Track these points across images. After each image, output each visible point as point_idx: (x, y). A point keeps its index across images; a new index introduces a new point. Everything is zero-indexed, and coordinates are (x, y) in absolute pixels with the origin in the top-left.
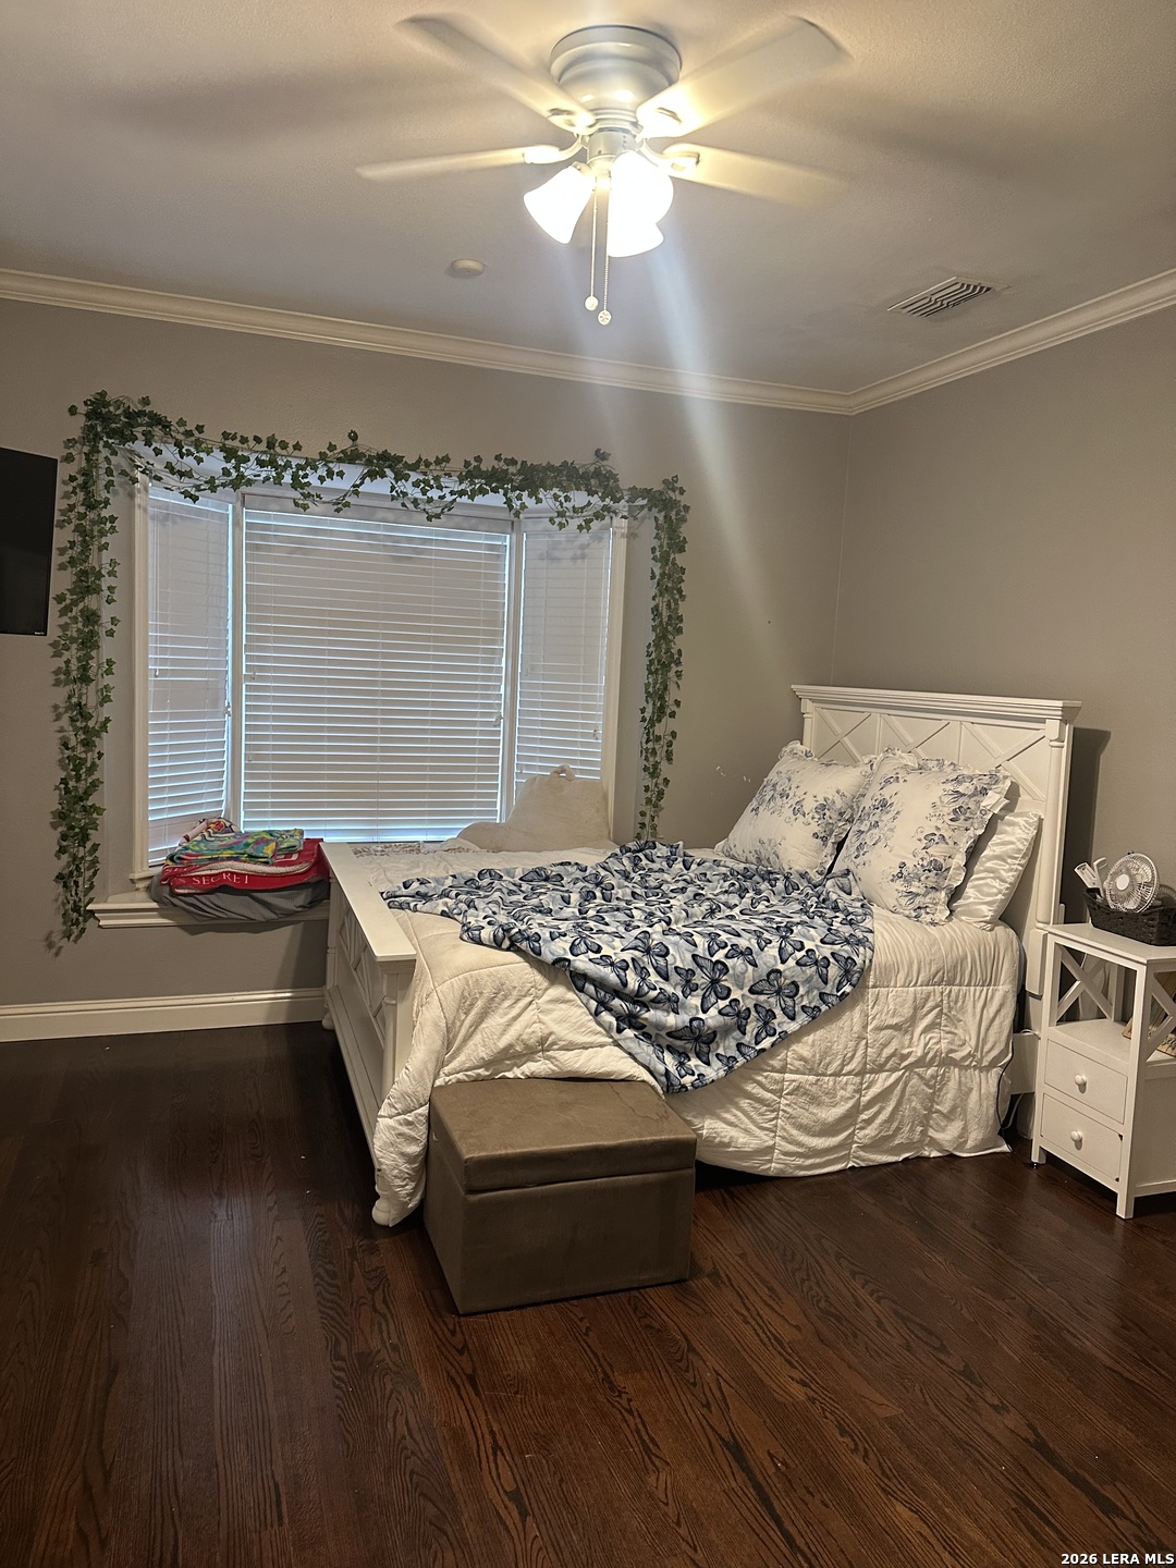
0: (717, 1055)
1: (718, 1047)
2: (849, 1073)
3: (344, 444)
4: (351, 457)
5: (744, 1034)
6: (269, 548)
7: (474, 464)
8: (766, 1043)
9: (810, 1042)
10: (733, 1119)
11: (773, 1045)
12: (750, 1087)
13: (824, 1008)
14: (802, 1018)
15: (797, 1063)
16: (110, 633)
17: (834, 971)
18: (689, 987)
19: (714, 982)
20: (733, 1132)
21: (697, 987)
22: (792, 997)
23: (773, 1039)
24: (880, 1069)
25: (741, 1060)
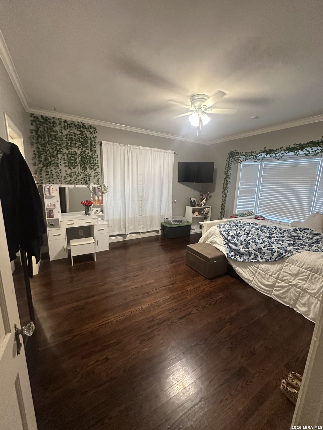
0: (243, 258)
1: (244, 256)
2: (273, 277)
3: (263, 149)
4: (264, 152)
5: (250, 257)
6: (267, 168)
7: (289, 147)
8: (254, 261)
9: (265, 266)
10: (244, 271)
11: (255, 262)
12: (249, 267)
13: (270, 260)
14: (264, 260)
15: (261, 268)
16: (229, 183)
17: (276, 254)
18: (241, 244)
19: (246, 245)
20: (243, 273)
21: (243, 245)
22: (263, 255)
23: (256, 261)
24: (283, 281)
25: (247, 261)
